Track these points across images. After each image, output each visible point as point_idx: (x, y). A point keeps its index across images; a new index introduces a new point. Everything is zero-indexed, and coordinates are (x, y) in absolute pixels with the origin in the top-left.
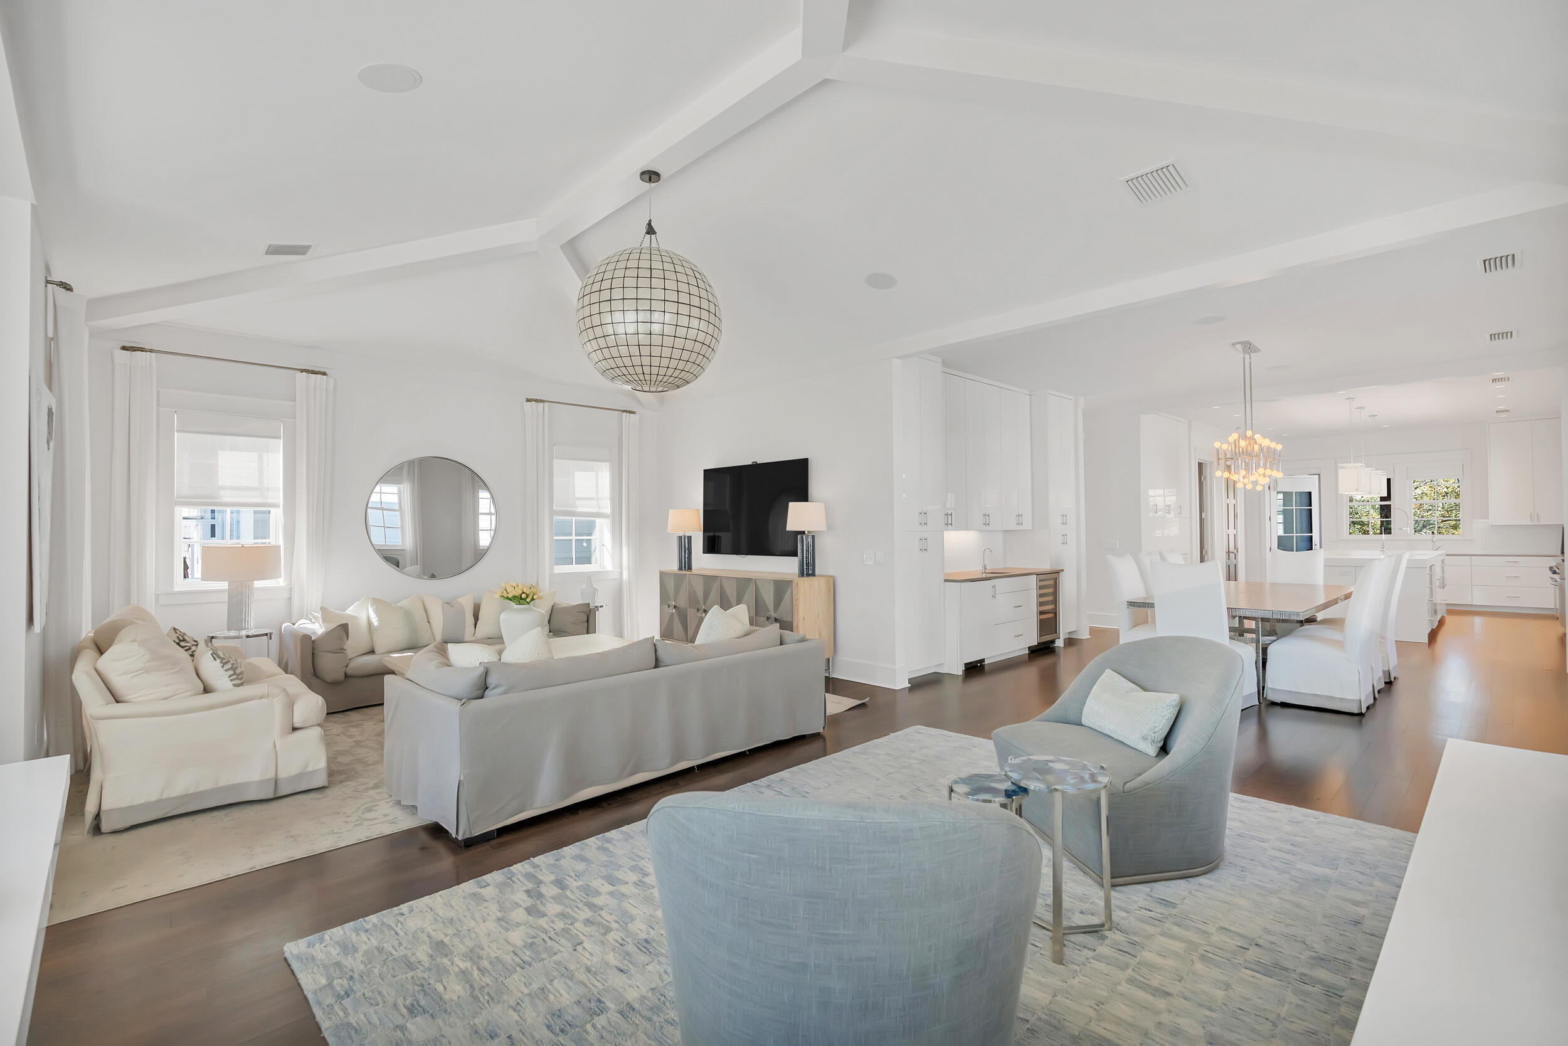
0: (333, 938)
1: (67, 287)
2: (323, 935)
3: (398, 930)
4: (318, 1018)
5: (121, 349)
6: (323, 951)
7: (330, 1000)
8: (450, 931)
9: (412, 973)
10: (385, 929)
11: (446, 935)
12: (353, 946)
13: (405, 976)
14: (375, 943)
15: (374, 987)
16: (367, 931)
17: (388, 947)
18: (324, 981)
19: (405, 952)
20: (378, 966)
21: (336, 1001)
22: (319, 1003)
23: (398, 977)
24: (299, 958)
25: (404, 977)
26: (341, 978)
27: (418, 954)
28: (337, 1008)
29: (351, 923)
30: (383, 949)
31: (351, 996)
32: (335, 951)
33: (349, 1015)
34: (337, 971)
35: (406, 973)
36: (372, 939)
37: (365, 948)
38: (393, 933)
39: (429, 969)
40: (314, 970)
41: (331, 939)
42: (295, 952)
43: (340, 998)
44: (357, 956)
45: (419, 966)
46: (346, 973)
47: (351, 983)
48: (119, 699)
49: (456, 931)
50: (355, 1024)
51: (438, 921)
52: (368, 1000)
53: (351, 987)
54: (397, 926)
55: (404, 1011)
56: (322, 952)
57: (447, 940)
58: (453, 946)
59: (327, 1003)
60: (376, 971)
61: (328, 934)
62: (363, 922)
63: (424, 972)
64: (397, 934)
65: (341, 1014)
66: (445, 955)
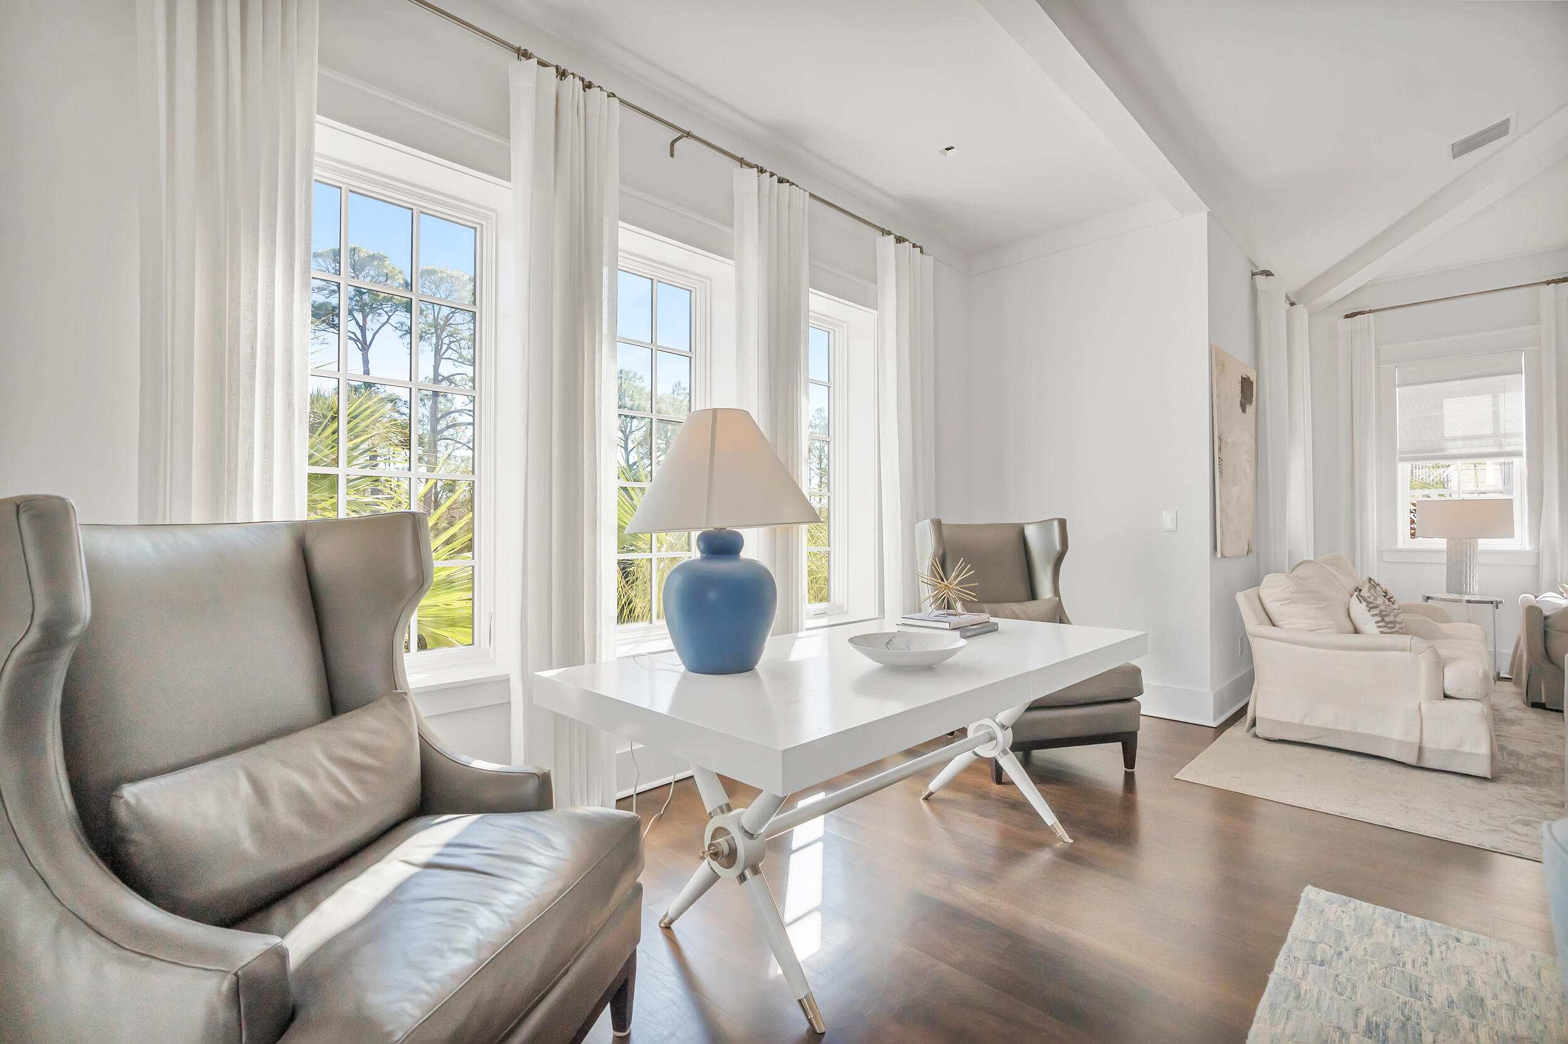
0: (1358, 910)
1: (1268, 274)
2: (1350, 901)
3: (1437, 951)
4: (1277, 961)
5: (1344, 318)
6: (1338, 913)
7: (1301, 954)
8: (1505, 998)
9: (1408, 999)
10: (1421, 939)
11: (1495, 997)
12: (1370, 930)
13: (1398, 995)
14: (1397, 943)
15: (1353, 977)
16: (1398, 927)
17: (1407, 957)
18: (1312, 937)
19: (1422, 975)
20: (1377, 965)
21: (1306, 960)
22: (1290, 950)
23: (1390, 990)
24: (1309, 903)
25: (1396, 994)
26: (1330, 946)
27: (1437, 988)
28: (1301, 965)
29: (1388, 910)
30: (1399, 955)
31: (1323, 968)
32: (1348, 921)
33: (1306, 980)
34: (1333, 938)
35: (1401, 994)
36: (1397, 938)
37: (1382, 940)
38: (1428, 949)
39: (1434, 1012)
40: (1313, 923)
41: (1354, 910)
42: (1311, 897)
43: (1312, 960)
44: (1365, 940)
45: (1425, 1000)
46: (1339, 946)
47: (1336, 957)
48: (1275, 624)
49: (1514, 1003)
50: (1303, 991)
51: (1501, 978)
52: (1336, 983)
53: (1331, 961)
54: (1439, 946)
55: (1362, 1022)
56: (1335, 913)
57: (1490, 1004)
58: (1493, 1014)
59: (1296, 955)
60: (1370, 967)
61: (1355, 903)
62: (1403, 916)
63: (1425, 1009)
64: (1431, 953)
65: (1300, 973)
66: (1470, 1014)
